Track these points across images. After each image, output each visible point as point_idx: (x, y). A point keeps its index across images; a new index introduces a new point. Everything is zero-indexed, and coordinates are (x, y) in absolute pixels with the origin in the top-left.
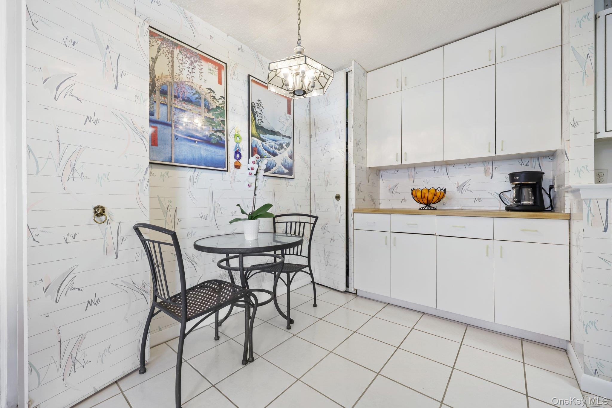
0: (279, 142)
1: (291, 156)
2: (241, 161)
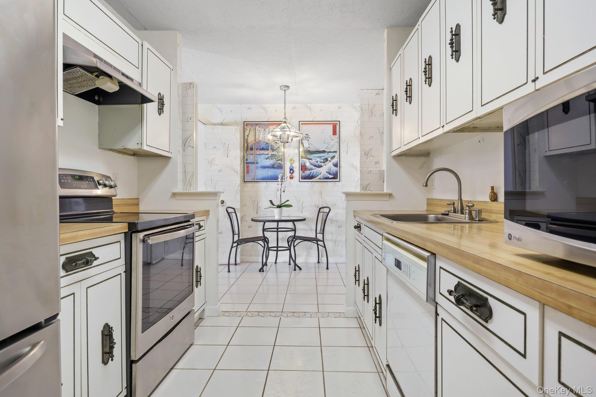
0: (324, 157)
1: (336, 165)
2: (294, 175)
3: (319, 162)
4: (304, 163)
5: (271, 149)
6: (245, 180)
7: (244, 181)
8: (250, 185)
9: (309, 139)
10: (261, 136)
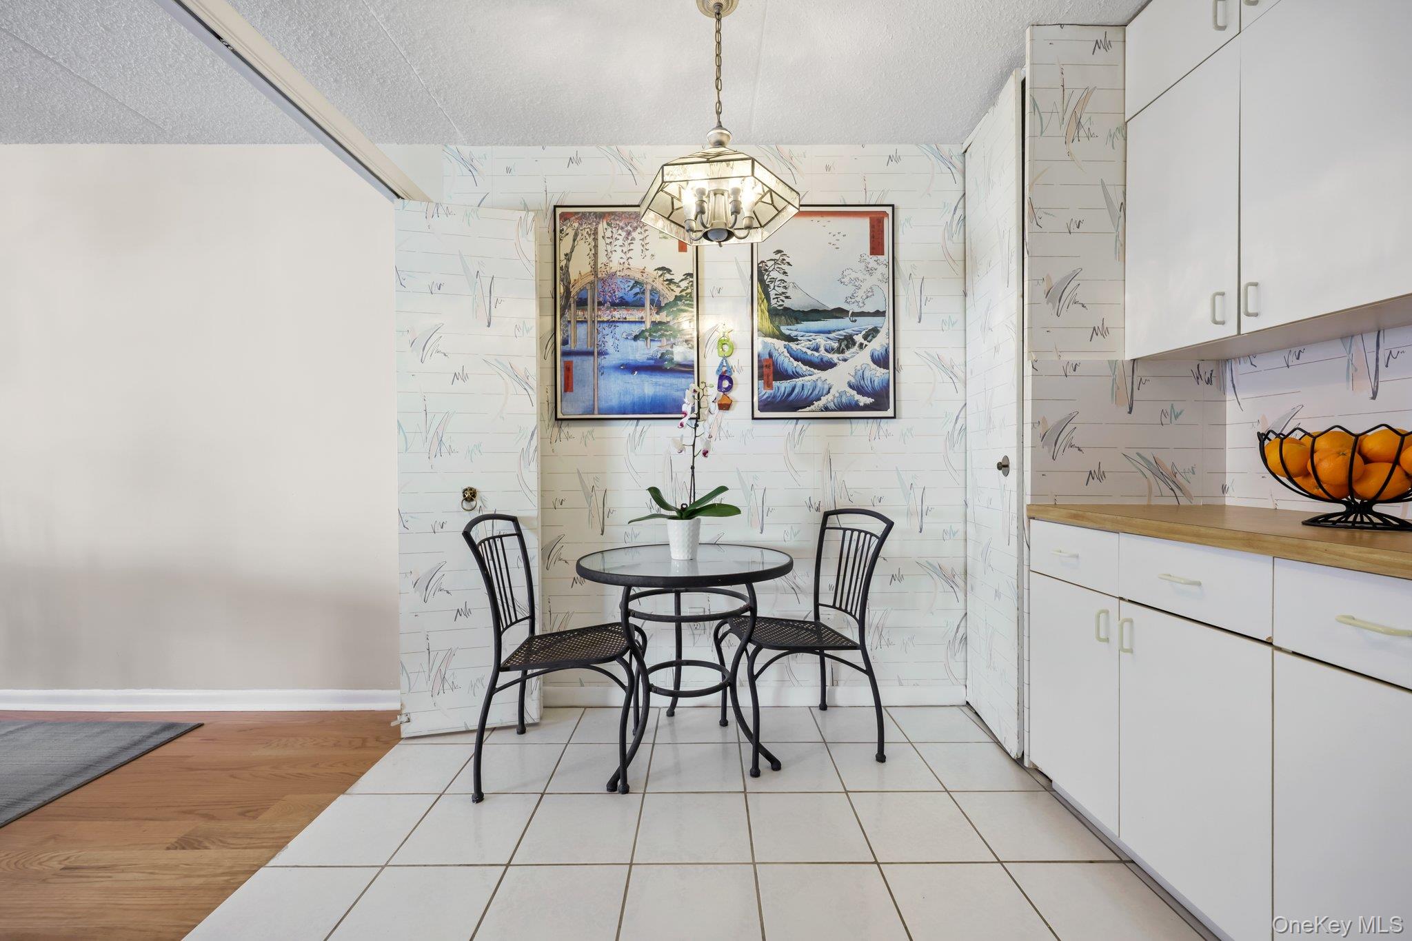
0: (841, 332)
1: (881, 361)
2: (733, 394)
3: (822, 349)
4: (770, 355)
5: (652, 304)
6: (560, 416)
7: (557, 419)
8: (576, 431)
9: (785, 267)
10: (617, 257)
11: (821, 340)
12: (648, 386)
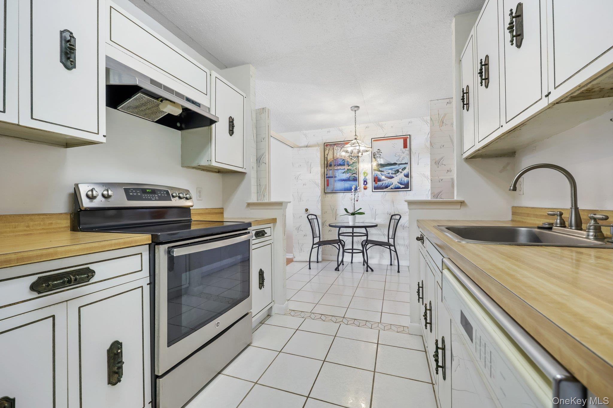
0: (395, 169)
1: (407, 176)
2: (367, 186)
3: (390, 173)
4: (377, 176)
5: (347, 164)
6: (326, 192)
7: (325, 193)
8: (330, 196)
9: (380, 153)
10: (338, 154)
11: (390, 171)
12: (347, 185)
